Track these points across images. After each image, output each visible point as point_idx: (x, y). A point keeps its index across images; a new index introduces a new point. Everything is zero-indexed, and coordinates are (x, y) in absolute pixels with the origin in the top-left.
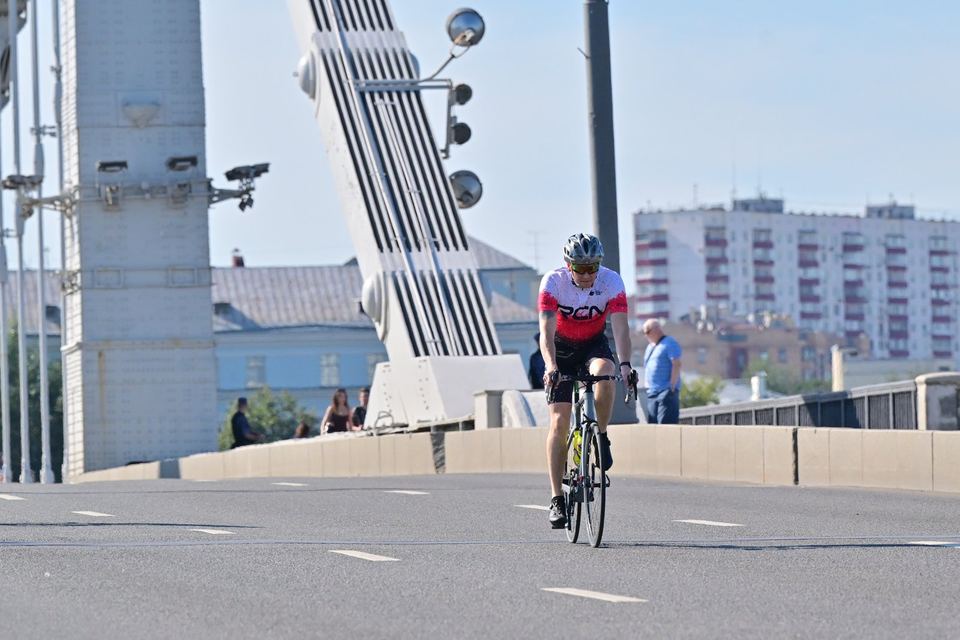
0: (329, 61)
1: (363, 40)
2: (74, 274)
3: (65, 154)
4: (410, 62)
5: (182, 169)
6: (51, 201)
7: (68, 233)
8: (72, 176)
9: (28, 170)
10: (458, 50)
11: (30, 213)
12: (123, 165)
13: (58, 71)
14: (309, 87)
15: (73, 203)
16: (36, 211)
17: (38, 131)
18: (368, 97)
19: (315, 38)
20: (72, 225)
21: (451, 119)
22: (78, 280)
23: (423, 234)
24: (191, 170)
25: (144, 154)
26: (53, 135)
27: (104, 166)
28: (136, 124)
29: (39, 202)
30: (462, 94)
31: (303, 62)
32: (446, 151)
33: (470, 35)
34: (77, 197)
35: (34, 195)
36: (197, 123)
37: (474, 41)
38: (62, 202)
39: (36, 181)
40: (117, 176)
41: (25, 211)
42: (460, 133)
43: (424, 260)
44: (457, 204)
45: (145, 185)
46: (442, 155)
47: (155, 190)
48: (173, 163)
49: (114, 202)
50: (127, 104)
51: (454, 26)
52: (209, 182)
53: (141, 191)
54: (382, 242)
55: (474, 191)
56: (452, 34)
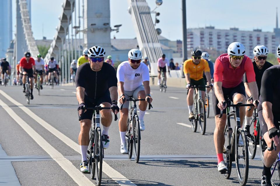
0: (134, 7)
1: (140, 4)
2: (85, 44)
3: (85, 22)
4: (149, 8)
5: (106, 25)
6: (82, 31)
7: (85, 37)
8: (86, 27)
9: (77, 25)
10: (158, 6)
11: (78, 33)
12: (95, 24)
13: (83, 6)
14: (130, 12)
15: (86, 31)
16: (79, 32)
17: (79, 17)
18: (141, 15)
19: (131, 4)
20: (85, 35)
21: (156, 19)
22: (87, 45)
23: (151, 40)
24: (107, 26)
25: (99, 22)
26: (82, 18)
27: (92, 25)
28: (98, 17)
29: (79, 31)
30: (158, 14)
31: (129, 8)
32: (155, 25)
33: (160, 3)
34: (87, 30)
35: (78, 29)
36: (109, 17)
37: (161, 4)
38: (84, 31)
39: (79, 27)
40: (94, 26)
41: (77, 32)
42: (158, 21)
43: (151, 45)
44: (157, 34)
45: (99, 28)
46: (154, 25)
47: (101, 29)
48: (105, 24)
49: (93, 31)
50: (96, 13)
51: (157, 2)
52: (110, 28)
53: (98, 29)
54: (143, 41)
55: (160, 32)
56: (157, 3)
